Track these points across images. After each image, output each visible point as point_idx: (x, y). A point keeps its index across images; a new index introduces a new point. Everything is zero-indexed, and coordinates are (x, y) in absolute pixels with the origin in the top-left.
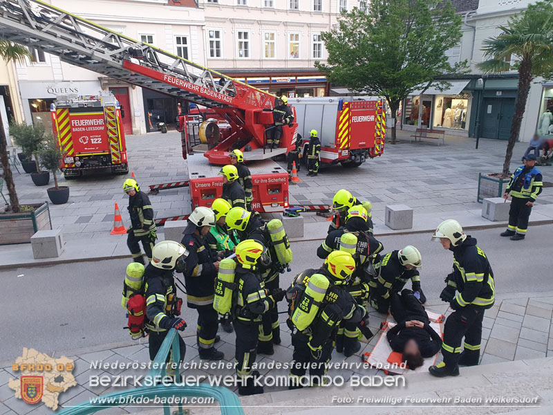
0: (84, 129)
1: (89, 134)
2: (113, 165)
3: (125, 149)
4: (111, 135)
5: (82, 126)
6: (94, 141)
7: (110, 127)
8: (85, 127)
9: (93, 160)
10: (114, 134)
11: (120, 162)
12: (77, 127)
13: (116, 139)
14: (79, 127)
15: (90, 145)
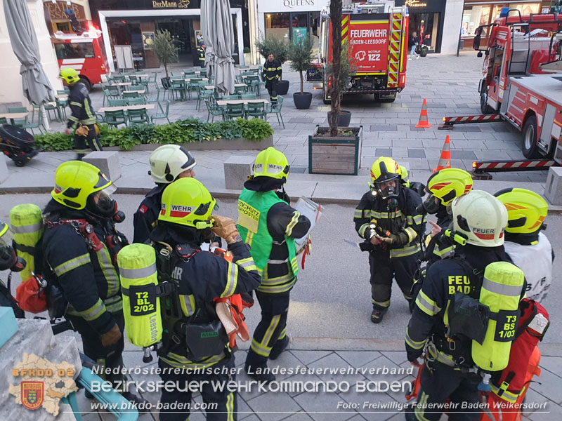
0: (362, 42)
1: (368, 48)
2: (386, 88)
3: (404, 70)
4: (392, 51)
5: (361, 38)
6: (371, 58)
7: (393, 41)
8: (364, 39)
9: (366, 81)
10: (396, 50)
11: (396, 86)
12: (355, 39)
13: (397, 57)
14: (358, 39)
15: (366, 62)
